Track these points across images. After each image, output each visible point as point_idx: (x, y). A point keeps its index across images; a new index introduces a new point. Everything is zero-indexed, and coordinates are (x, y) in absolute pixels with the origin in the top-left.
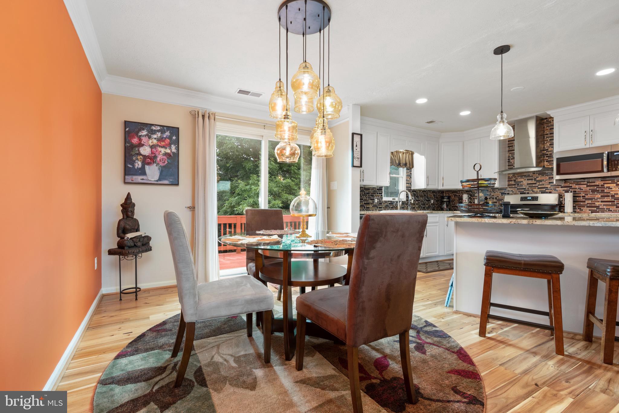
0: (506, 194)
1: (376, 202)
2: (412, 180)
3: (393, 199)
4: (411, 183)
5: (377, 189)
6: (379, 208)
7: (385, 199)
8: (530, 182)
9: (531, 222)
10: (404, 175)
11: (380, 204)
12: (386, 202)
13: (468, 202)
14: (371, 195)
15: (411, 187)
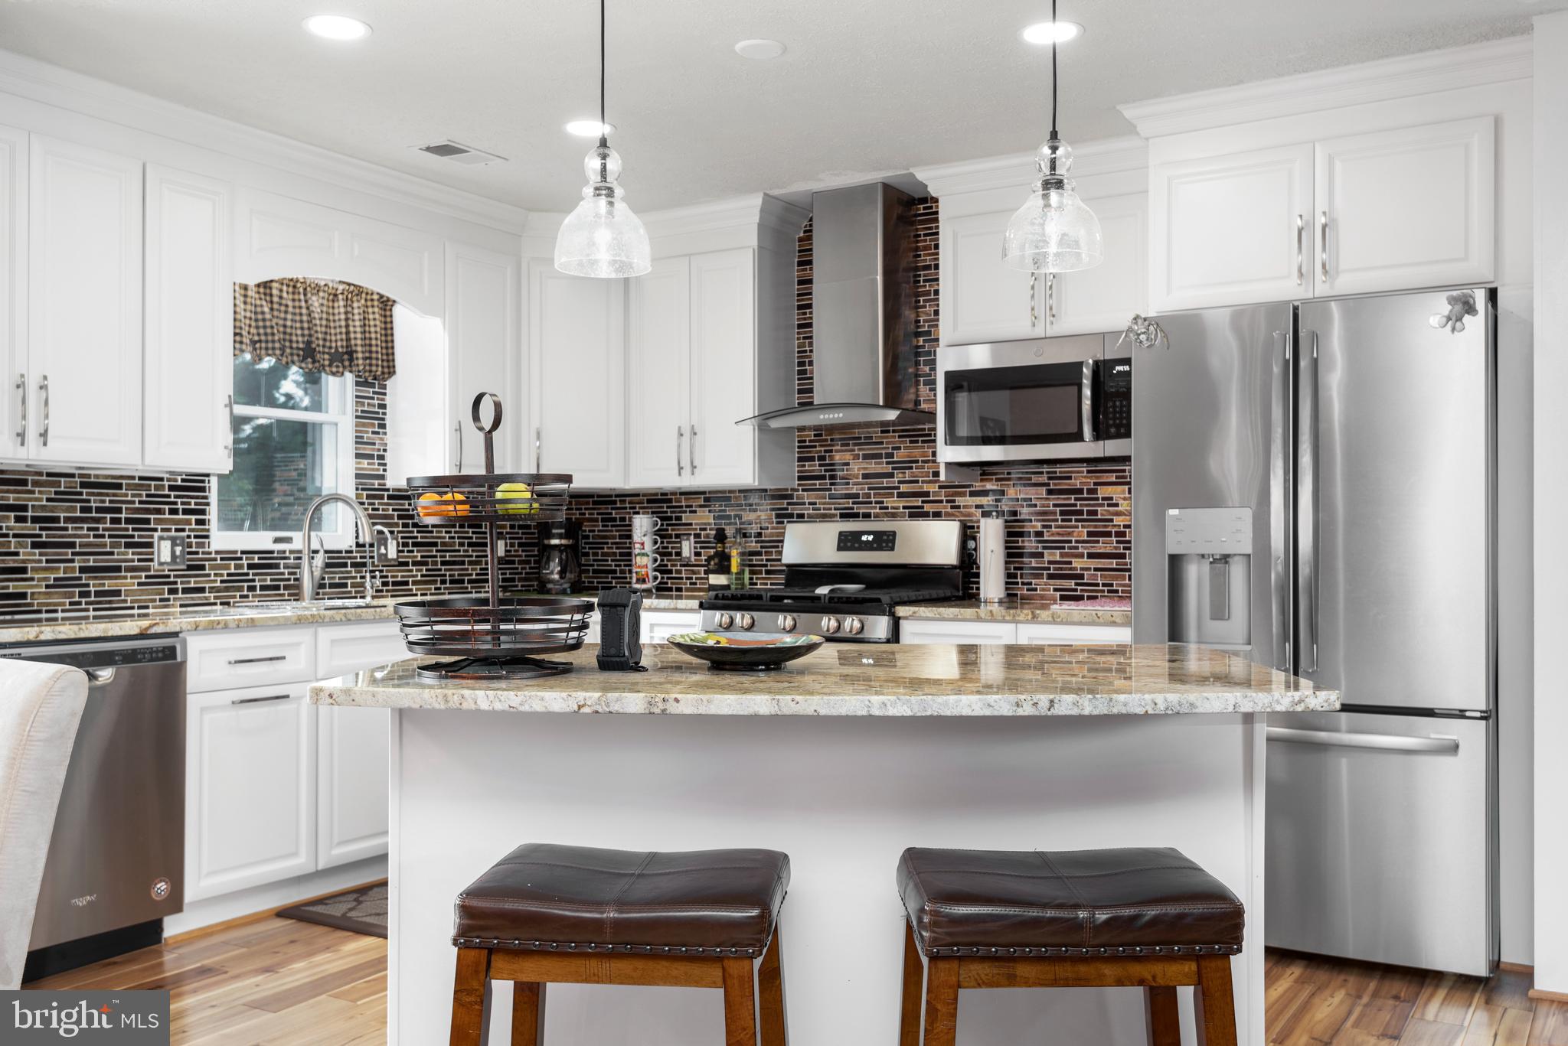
0: (791, 516)
1: (166, 557)
2: (389, 439)
3: (277, 540)
4: (381, 457)
5: (172, 488)
6: (185, 591)
7: (222, 539)
8: (873, 467)
9: (661, 706)
10: (344, 413)
11: (190, 568)
12: (229, 556)
13: (657, 551)
14: (128, 521)
15: (383, 477)
